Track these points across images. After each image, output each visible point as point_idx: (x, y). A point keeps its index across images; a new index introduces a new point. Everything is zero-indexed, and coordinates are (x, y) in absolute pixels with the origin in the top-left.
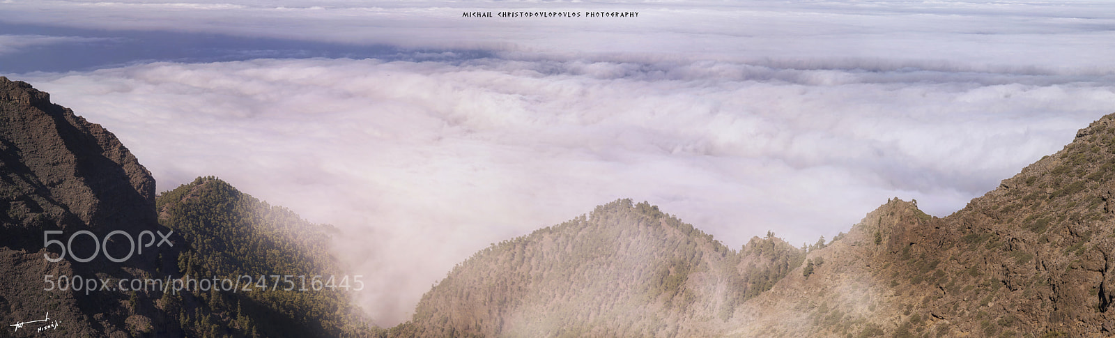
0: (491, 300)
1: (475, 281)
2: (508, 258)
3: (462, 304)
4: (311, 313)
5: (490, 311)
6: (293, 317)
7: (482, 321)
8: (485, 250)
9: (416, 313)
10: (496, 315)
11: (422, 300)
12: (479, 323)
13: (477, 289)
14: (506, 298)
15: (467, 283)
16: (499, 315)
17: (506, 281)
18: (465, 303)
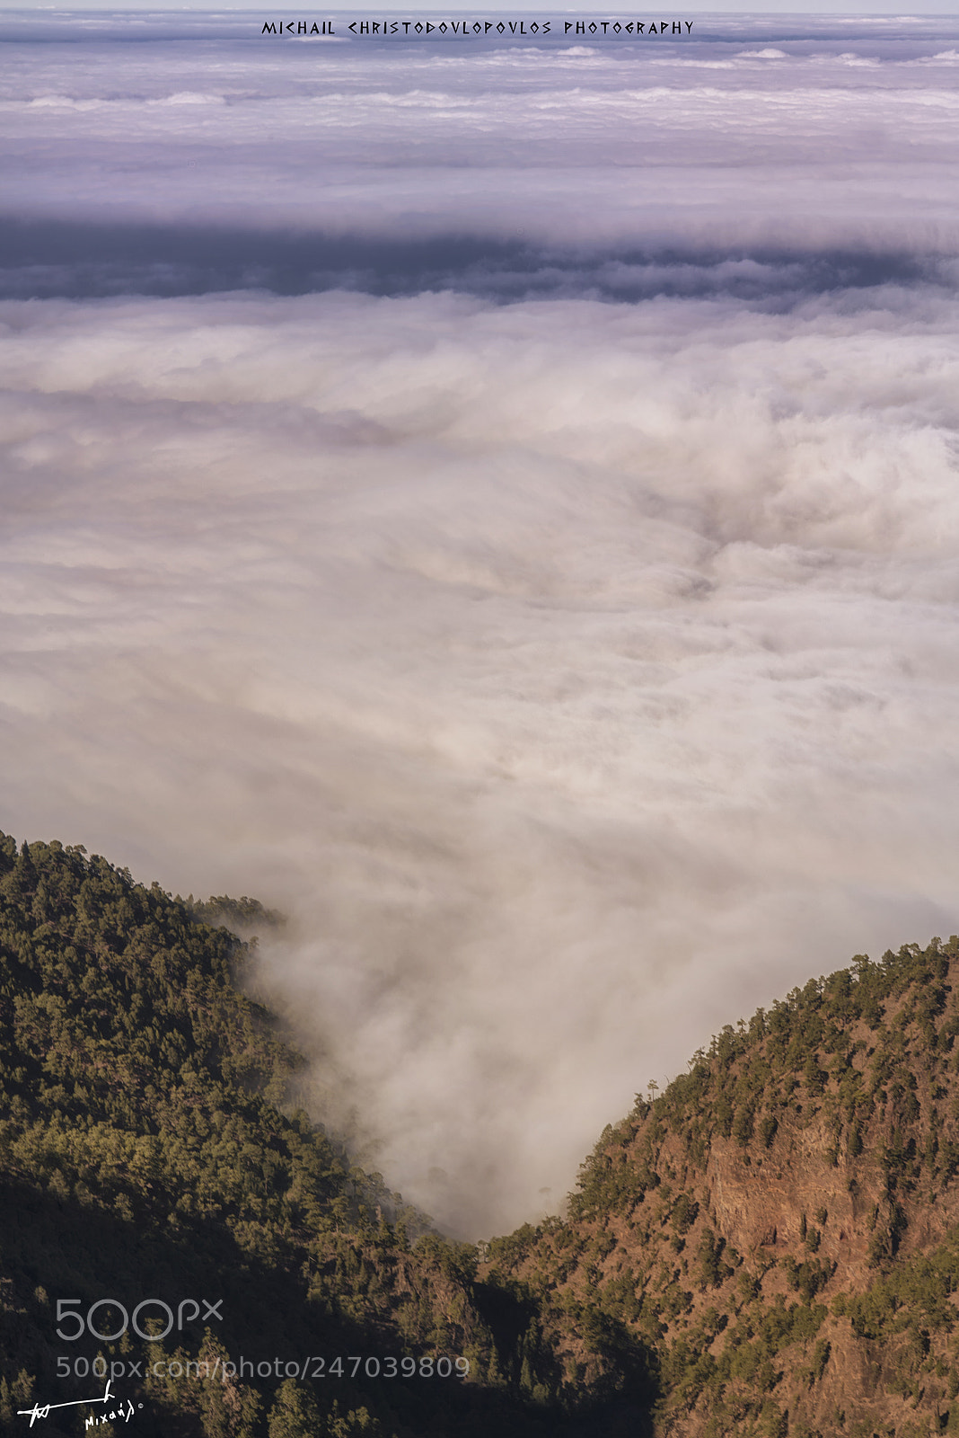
0: (858, 1148)
1: (797, 1084)
2: (919, 1008)
3: (748, 1161)
4: (194, 1201)
5: (853, 1183)
6: (128, 1215)
7: (823, 1217)
8: (832, 978)
9: (580, 1191)
10: (876, 1198)
11: (599, 1147)
12: (813, 1223)
13: (805, 1109)
14: (912, 1142)
15: (768, 1090)
16: (889, 1197)
17: (913, 1083)
18: (760, 1156)
